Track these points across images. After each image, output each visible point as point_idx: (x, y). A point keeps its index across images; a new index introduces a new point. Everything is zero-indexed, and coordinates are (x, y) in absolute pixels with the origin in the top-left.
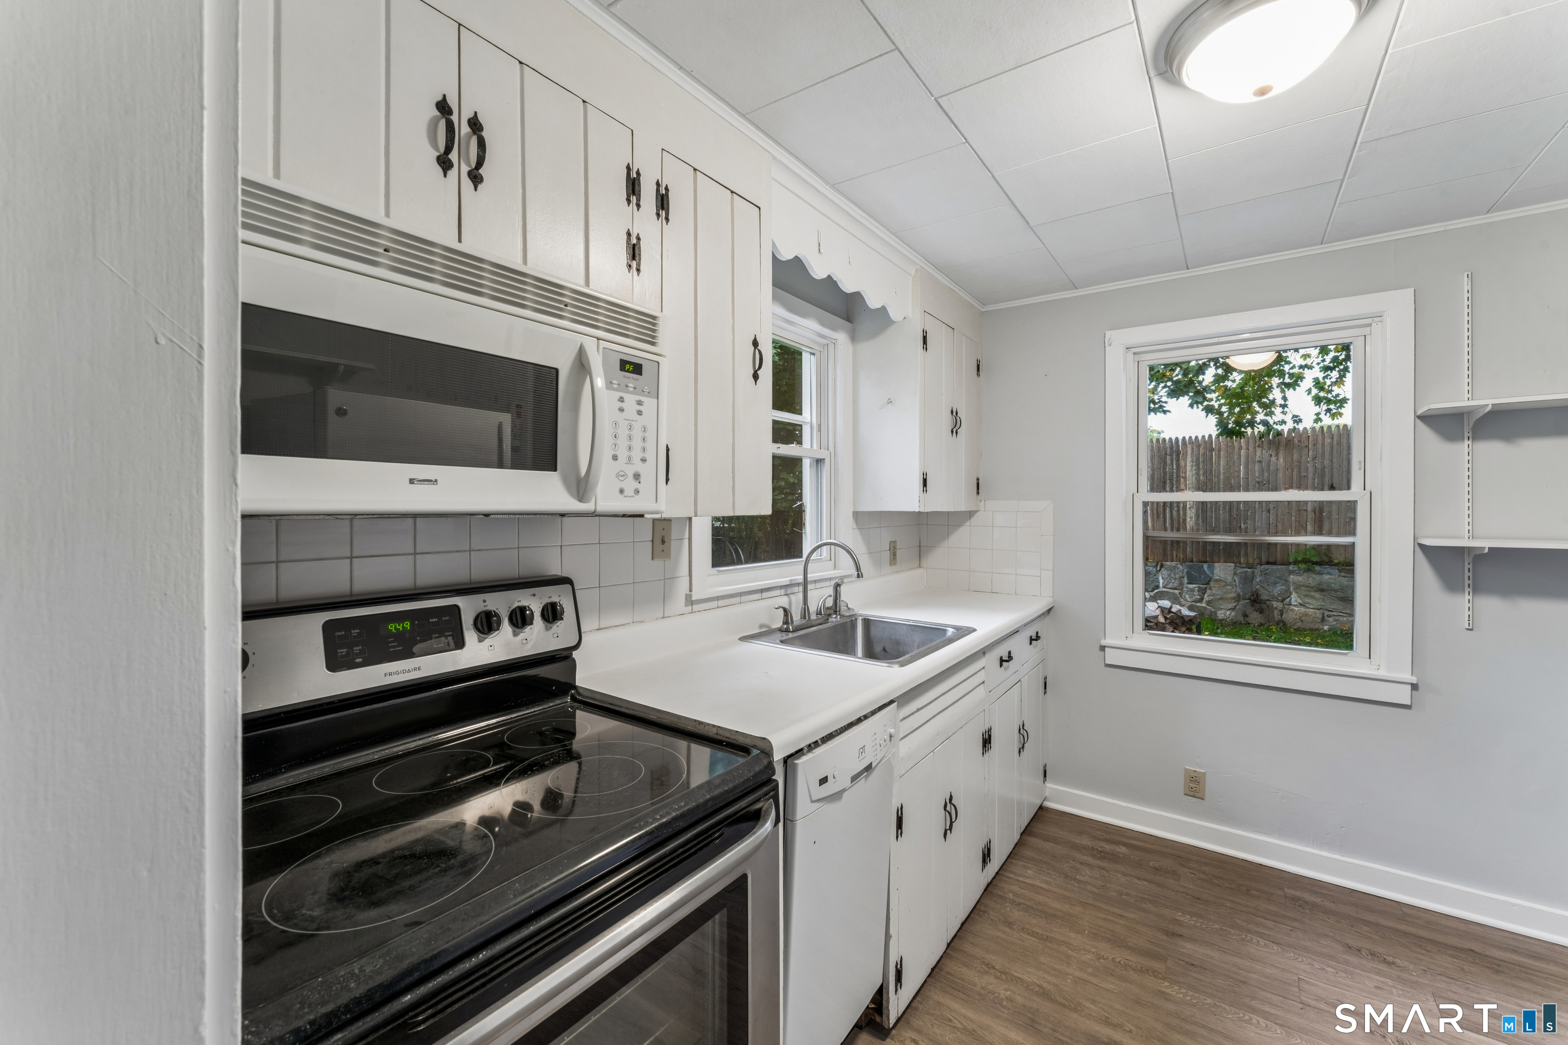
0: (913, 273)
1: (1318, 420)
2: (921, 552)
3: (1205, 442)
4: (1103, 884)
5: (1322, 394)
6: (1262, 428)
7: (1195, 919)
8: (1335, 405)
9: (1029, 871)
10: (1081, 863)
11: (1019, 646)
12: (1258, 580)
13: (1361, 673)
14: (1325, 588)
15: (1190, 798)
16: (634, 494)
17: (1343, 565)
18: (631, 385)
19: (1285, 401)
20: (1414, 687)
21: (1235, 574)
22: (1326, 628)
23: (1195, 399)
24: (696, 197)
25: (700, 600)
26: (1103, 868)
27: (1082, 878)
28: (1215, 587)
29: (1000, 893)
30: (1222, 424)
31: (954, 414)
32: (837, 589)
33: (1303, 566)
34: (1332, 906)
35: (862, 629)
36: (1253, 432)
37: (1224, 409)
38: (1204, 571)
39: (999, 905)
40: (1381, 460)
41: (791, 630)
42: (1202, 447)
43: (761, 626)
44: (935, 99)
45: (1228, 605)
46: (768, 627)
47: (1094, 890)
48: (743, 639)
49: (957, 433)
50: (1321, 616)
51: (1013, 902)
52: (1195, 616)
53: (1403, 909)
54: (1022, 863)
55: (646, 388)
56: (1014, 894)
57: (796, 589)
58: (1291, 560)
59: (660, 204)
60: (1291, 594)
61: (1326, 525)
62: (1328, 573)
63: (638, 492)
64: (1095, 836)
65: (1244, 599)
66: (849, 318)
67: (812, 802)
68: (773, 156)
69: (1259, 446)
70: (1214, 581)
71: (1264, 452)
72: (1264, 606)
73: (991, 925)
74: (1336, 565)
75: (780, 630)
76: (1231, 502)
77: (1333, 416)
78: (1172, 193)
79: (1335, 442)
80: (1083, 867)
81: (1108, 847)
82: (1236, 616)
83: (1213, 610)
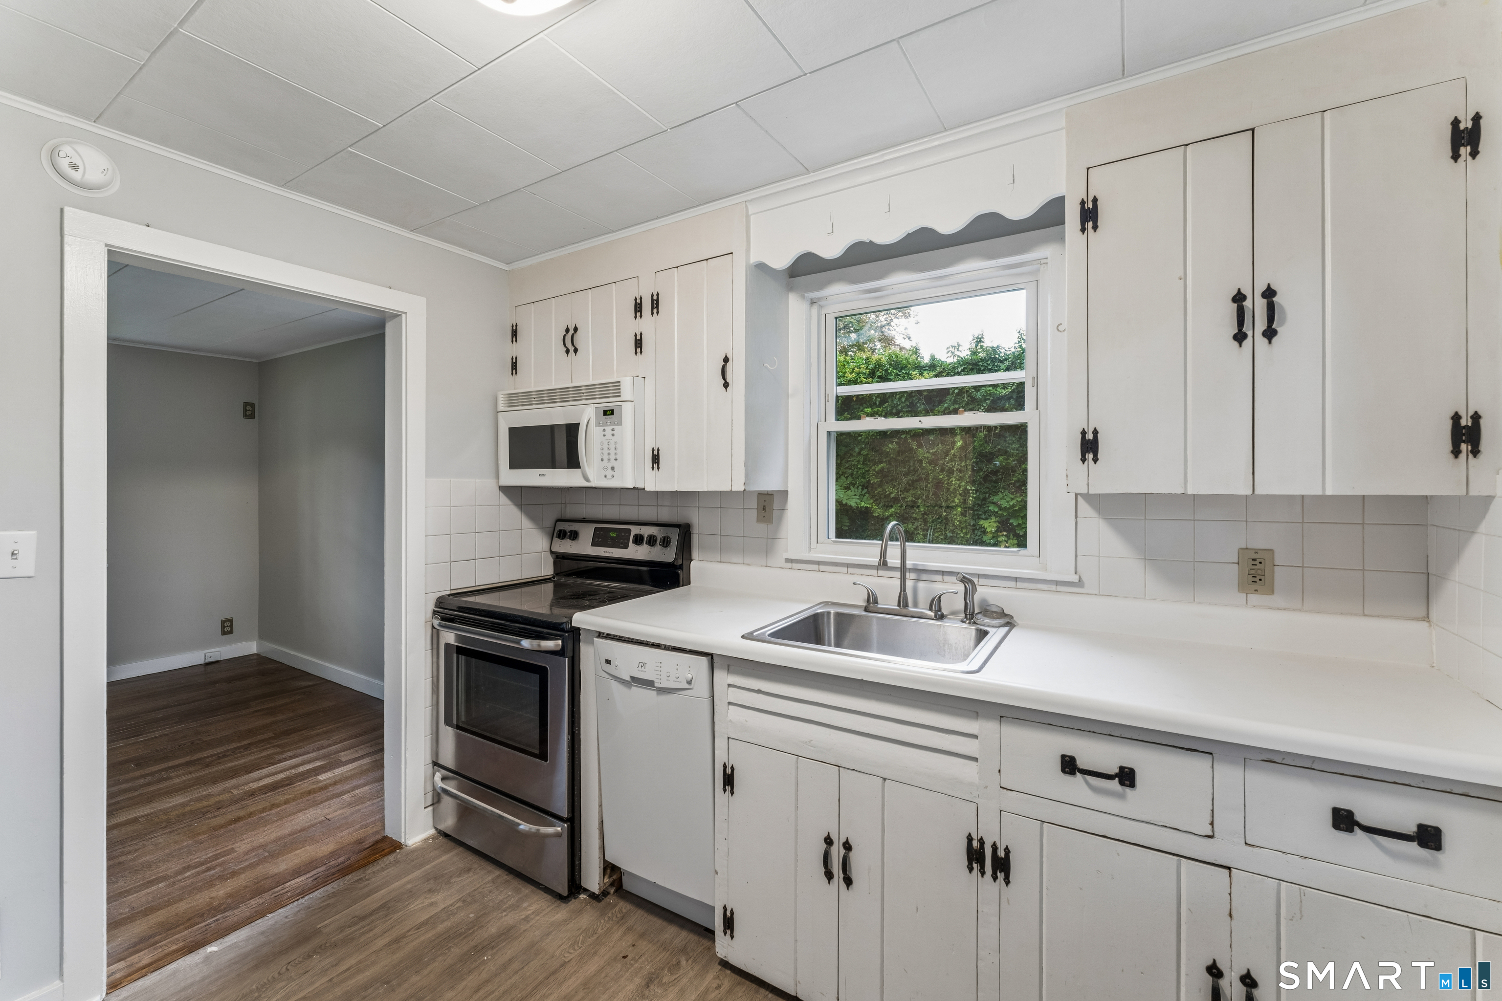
16: (611, 478)
18: (608, 422)
25: (799, 560)
32: (967, 588)
55: (616, 421)
59: (653, 307)
63: (613, 476)
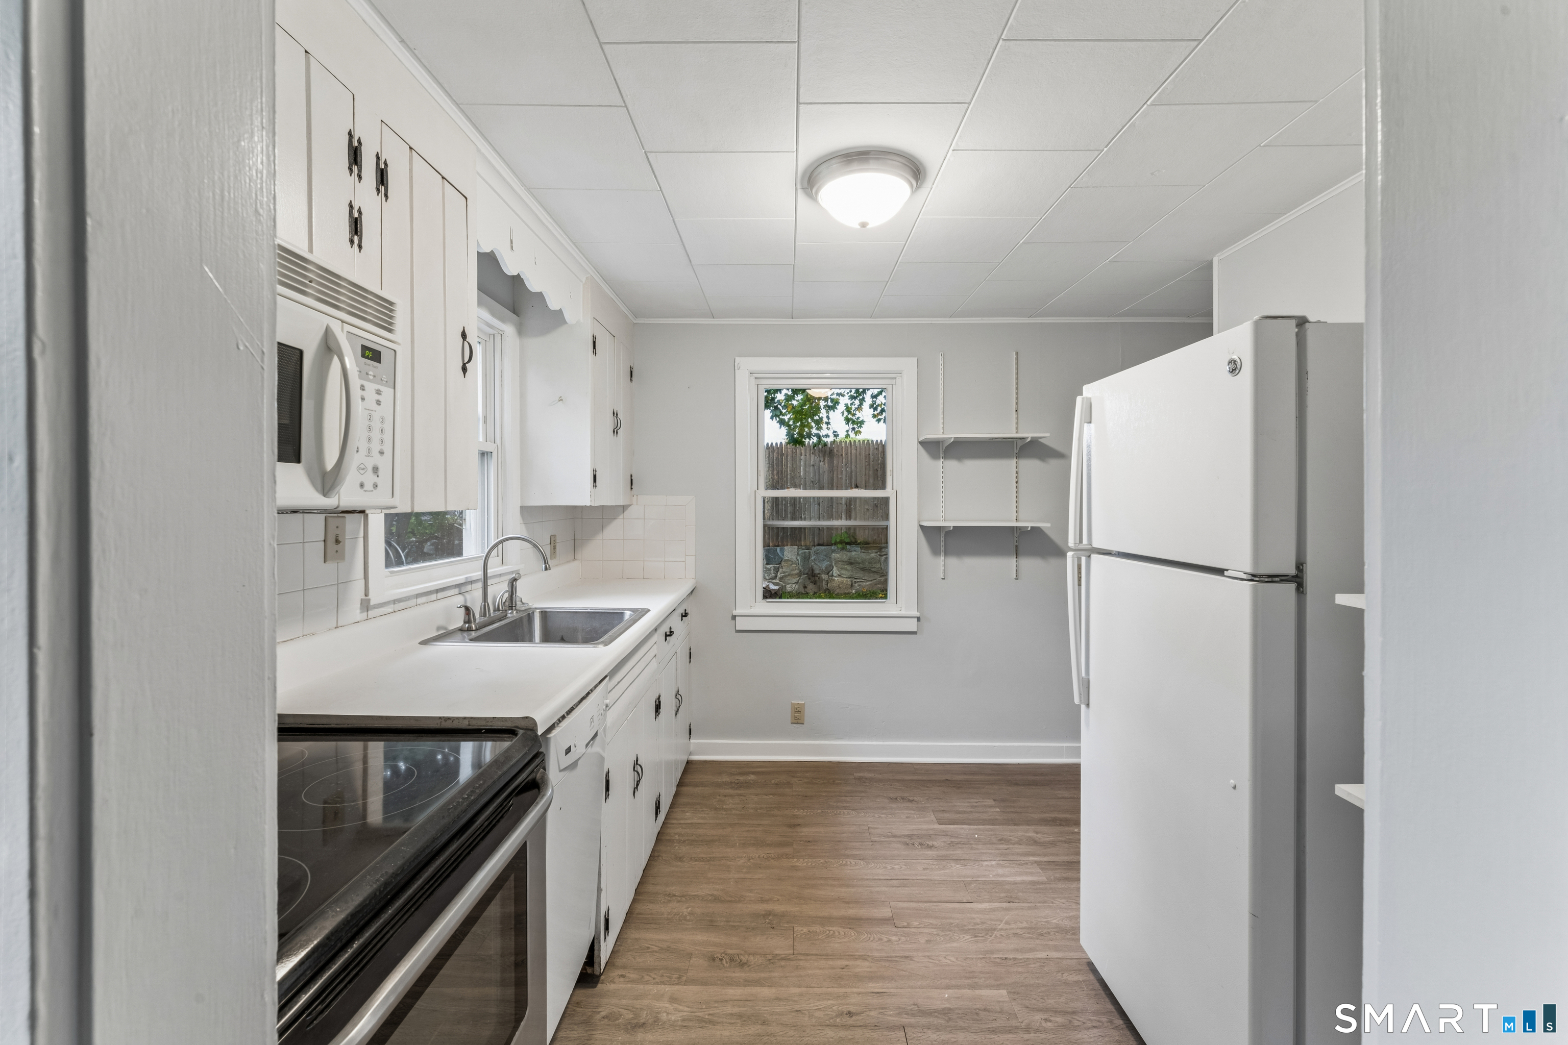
0: (584, 280)
1: (848, 436)
2: (576, 545)
3: (778, 448)
4: (743, 806)
5: (850, 416)
6: (815, 440)
7: (806, 811)
8: (857, 425)
9: (687, 814)
10: (725, 796)
11: (675, 623)
12: (813, 558)
13: (894, 614)
14: (853, 562)
15: (795, 725)
16: (372, 489)
17: (863, 544)
18: (371, 373)
19: (828, 420)
20: (918, 619)
21: (798, 554)
22: (854, 591)
23: (775, 413)
24: (412, 177)
25: (376, 604)
26: (741, 795)
27: (727, 807)
28: (785, 566)
29: (667, 838)
30: (790, 434)
31: (615, 415)
32: (513, 584)
33: (840, 546)
34: (880, 776)
35: (540, 621)
36: (809, 442)
37: (791, 423)
38: (778, 553)
39: (669, 848)
40: (901, 470)
41: (474, 629)
42: (776, 452)
43: (438, 629)
44: (645, 152)
45: (793, 580)
46: (445, 628)
47: (738, 812)
48: (425, 643)
49: (617, 433)
50: (851, 583)
51: (679, 841)
52: (778, 589)
53: (915, 766)
54: (681, 809)
55: (384, 376)
56: (680, 835)
57: (474, 586)
58: (833, 542)
59: (379, 179)
60: (833, 567)
61: (853, 515)
62: (855, 551)
63: (377, 486)
64: (731, 773)
65: (804, 574)
66: (515, 310)
67: (561, 771)
68: (477, 148)
69: (813, 453)
70: (784, 561)
71: (816, 458)
72: (817, 578)
73: (665, 864)
74: (859, 544)
75: (461, 630)
76: (832, 498)
77: (856, 433)
78: (794, 265)
79: (858, 453)
80: (726, 798)
81: (742, 778)
82: (799, 588)
83: (783, 584)
